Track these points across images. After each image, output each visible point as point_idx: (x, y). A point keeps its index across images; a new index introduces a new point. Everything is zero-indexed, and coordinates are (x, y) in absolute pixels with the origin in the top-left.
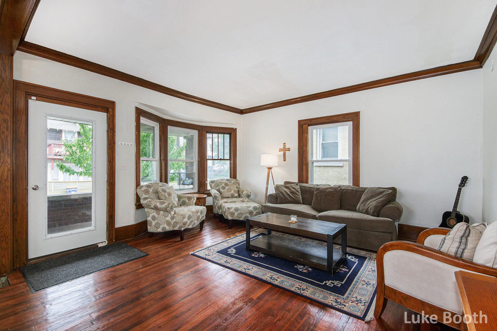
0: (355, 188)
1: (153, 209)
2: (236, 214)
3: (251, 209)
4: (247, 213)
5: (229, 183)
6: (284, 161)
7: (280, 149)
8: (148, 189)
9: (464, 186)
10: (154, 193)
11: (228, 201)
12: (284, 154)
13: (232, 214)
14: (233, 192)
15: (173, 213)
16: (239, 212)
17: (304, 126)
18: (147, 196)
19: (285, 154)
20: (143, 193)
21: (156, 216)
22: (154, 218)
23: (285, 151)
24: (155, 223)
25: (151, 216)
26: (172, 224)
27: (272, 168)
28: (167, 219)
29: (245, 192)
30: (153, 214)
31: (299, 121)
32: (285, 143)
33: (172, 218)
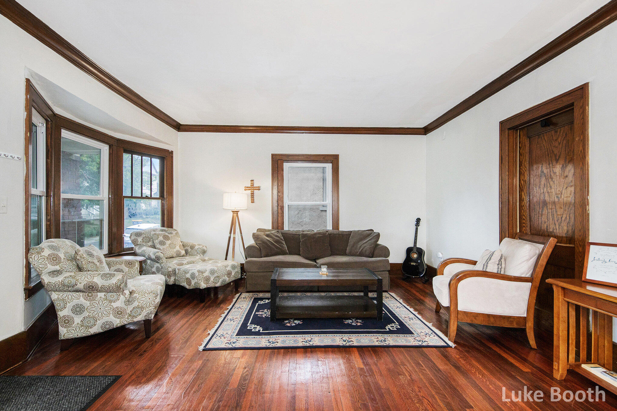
0: (335, 232)
1: (83, 292)
2: (212, 279)
3: (229, 268)
4: (225, 275)
5: (170, 235)
6: (252, 202)
7: (245, 187)
8: (56, 252)
9: (419, 226)
10: (68, 260)
11: (183, 262)
12: (251, 194)
13: (207, 279)
14: (178, 248)
15: (127, 292)
16: (216, 275)
17: (279, 161)
18: (57, 268)
19: (253, 194)
20: (47, 262)
21: (86, 303)
22: (78, 309)
23: (252, 191)
24: (81, 319)
25: (69, 306)
26: (129, 312)
27: (238, 212)
28: (115, 305)
29: (196, 247)
30: (75, 302)
31: (273, 155)
32: (253, 181)
33: (128, 301)
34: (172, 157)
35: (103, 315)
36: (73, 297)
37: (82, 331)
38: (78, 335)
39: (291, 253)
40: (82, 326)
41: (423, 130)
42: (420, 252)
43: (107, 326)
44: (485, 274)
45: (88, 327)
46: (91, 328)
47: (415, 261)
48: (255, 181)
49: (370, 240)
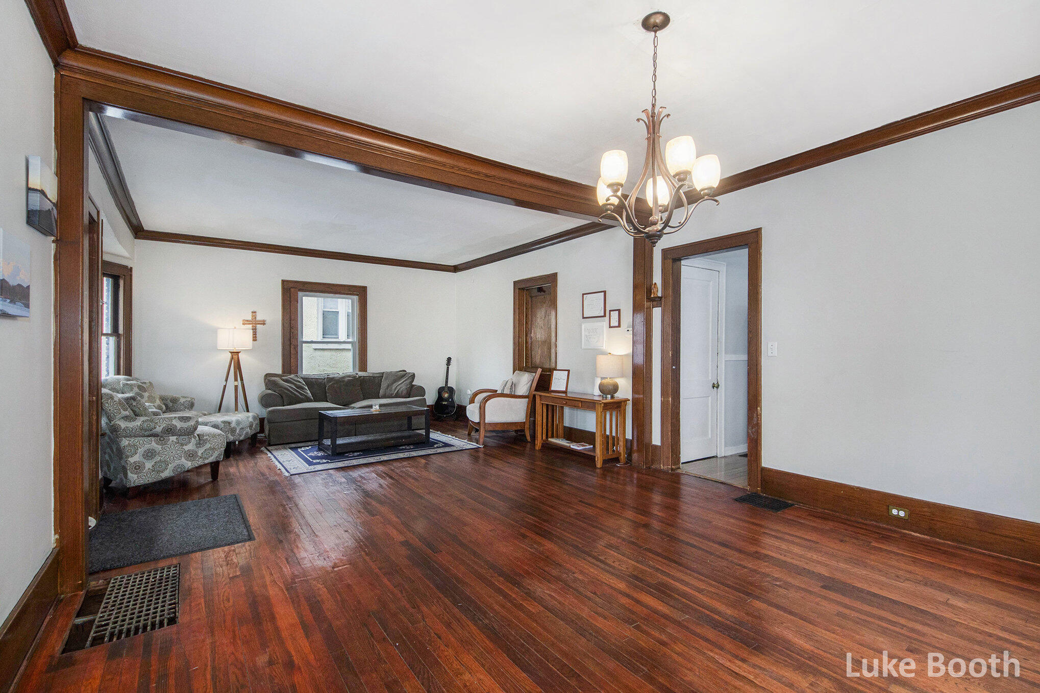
0: (364, 375)
6: (255, 340)
7: (245, 320)
9: (450, 364)
12: (253, 329)
15: (196, 435)
17: (292, 289)
19: (256, 329)
21: (158, 448)
22: (150, 454)
23: (255, 325)
24: (153, 463)
25: (141, 451)
26: (199, 454)
27: (238, 353)
28: (186, 448)
29: (182, 400)
30: (147, 446)
31: (283, 281)
32: (255, 312)
33: (200, 444)
34: (131, 275)
35: (175, 458)
36: (145, 443)
37: (153, 476)
38: (148, 481)
39: (316, 400)
40: (153, 471)
41: (453, 268)
42: (451, 390)
43: (179, 470)
44: (503, 395)
45: (158, 472)
46: (162, 472)
47: (446, 400)
48: (257, 314)
49: (405, 381)
